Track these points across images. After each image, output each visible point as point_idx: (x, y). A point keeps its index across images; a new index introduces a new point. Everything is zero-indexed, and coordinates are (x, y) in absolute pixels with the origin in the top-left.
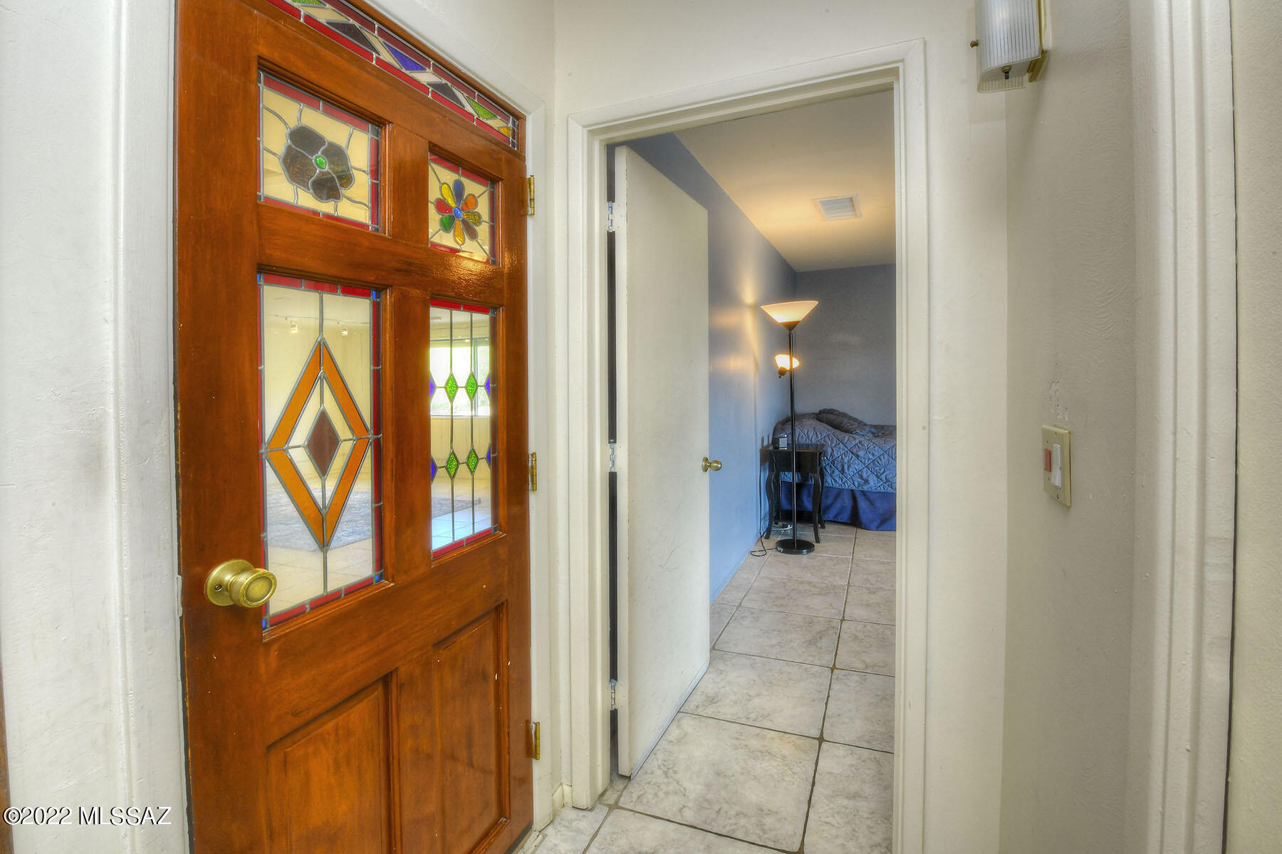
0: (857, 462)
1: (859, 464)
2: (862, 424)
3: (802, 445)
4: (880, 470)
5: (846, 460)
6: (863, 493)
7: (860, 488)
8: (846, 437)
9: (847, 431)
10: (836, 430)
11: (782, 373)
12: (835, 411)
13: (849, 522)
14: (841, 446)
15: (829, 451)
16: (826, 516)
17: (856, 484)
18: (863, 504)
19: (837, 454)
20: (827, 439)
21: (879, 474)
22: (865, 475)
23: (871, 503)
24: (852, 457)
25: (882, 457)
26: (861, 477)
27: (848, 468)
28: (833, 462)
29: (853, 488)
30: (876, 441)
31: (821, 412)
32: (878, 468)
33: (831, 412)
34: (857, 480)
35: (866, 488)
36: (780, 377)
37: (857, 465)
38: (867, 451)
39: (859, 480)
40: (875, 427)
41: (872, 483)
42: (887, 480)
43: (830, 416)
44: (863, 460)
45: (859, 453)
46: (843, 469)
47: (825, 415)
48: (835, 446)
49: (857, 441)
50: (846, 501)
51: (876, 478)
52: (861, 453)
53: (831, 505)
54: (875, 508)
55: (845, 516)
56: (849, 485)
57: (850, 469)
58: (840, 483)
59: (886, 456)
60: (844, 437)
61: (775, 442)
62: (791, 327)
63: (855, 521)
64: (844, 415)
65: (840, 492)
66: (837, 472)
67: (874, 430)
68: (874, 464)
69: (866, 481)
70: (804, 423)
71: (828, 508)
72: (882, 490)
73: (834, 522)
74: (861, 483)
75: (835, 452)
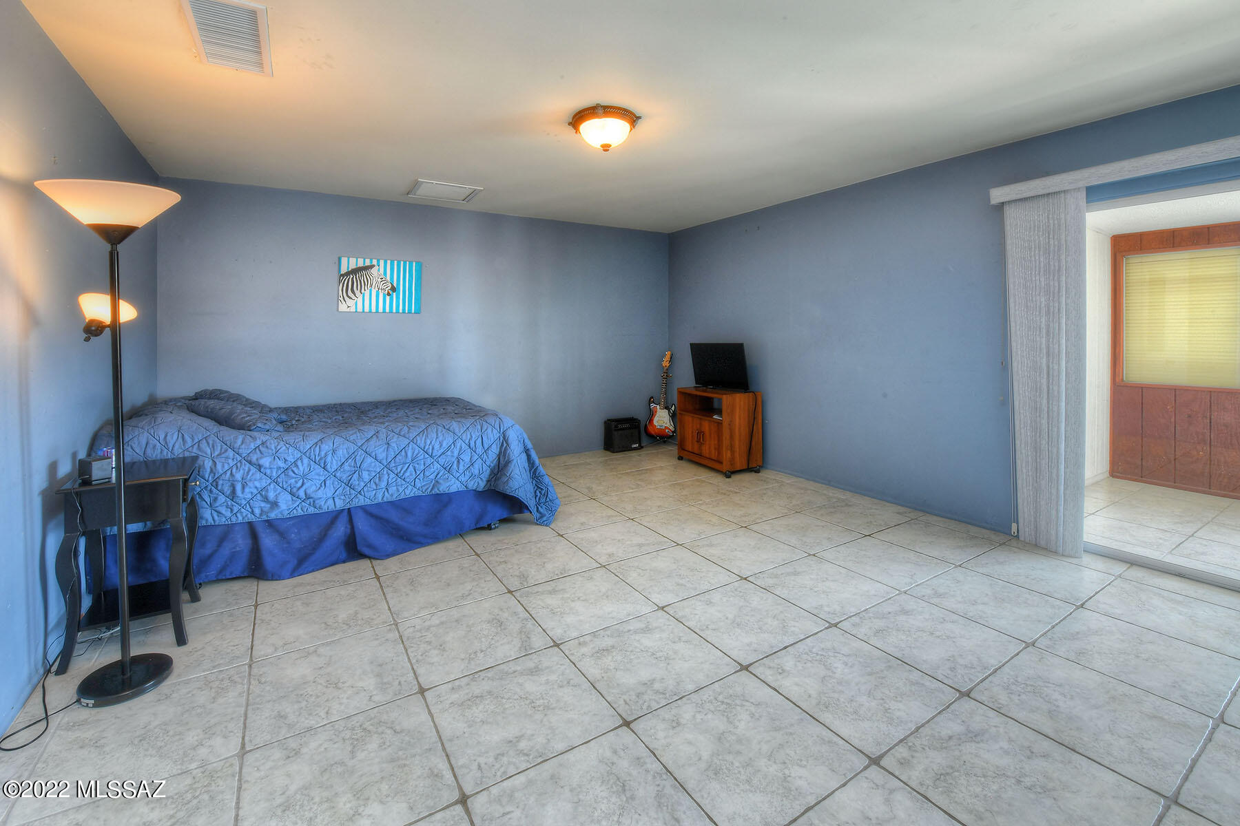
0: (258, 475)
1: (261, 479)
2: (264, 409)
3: (154, 462)
4: (296, 482)
5: (238, 476)
6: (270, 523)
7: (265, 518)
8: (238, 437)
9: (242, 427)
10: (222, 428)
11: (93, 329)
12: (221, 392)
13: (246, 574)
14: (230, 453)
15: (208, 464)
16: (203, 575)
17: (257, 511)
18: (268, 541)
19: (223, 466)
20: (204, 445)
21: (295, 490)
22: (271, 495)
23: (282, 535)
24: (249, 470)
25: (299, 463)
26: (266, 499)
27: (243, 488)
28: (215, 483)
29: (251, 518)
30: (290, 437)
31: (198, 396)
32: (293, 481)
33: (215, 395)
34: (259, 505)
35: (273, 515)
36: (87, 340)
37: (258, 482)
38: (275, 456)
39: (263, 504)
40: (286, 410)
41: (283, 506)
42: (308, 497)
43: (212, 403)
44: (268, 472)
45: (262, 462)
46: (234, 491)
47: (202, 402)
48: (218, 455)
49: (259, 442)
50: (240, 541)
51: (289, 497)
52: (266, 462)
53: (210, 556)
54: (289, 543)
55: (239, 567)
56: (244, 516)
57: (247, 490)
58: (228, 514)
59: (306, 461)
60: (236, 438)
61: (83, 469)
62: (115, 235)
63: (256, 569)
64: (236, 398)
65: (229, 529)
66: (222, 499)
67: (284, 417)
68: (287, 475)
69: (275, 504)
70: (159, 421)
71: (205, 561)
72: (300, 512)
73: (219, 580)
74: (265, 509)
75: (219, 466)
